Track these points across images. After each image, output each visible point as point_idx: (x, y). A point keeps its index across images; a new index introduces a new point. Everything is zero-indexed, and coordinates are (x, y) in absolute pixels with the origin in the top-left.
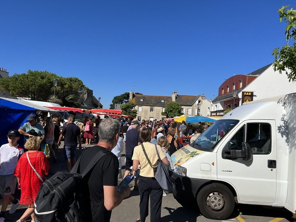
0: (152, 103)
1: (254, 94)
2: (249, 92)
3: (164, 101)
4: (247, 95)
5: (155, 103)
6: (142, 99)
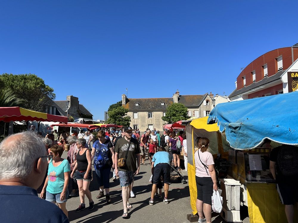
3: (164, 104)
4: (296, 78)
5: (154, 106)
6: (137, 103)
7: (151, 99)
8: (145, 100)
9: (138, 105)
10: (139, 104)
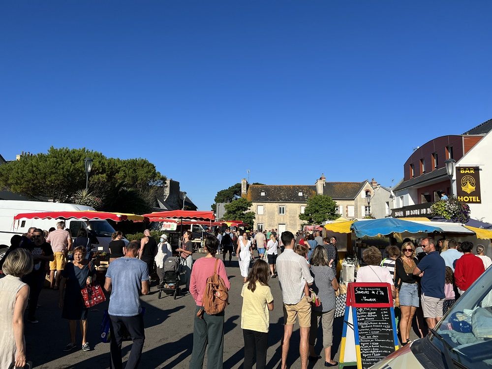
0: (281, 199)
2: (469, 167)
3: (303, 194)
4: (467, 174)
5: (287, 197)
6: (263, 192)
10: (266, 194)
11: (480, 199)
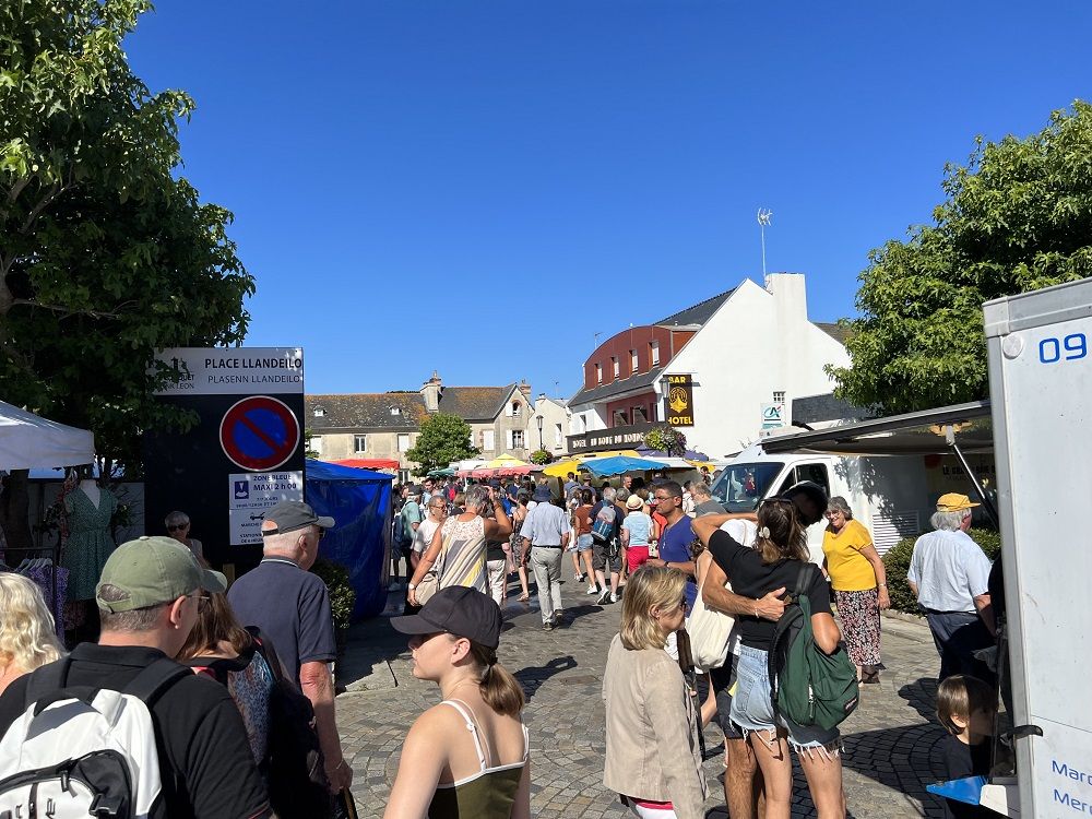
0: (358, 422)
1: (694, 380)
2: (679, 376)
3: (400, 411)
4: (677, 385)
5: (369, 419)
6: (318, 410)
7: (358, 398)
8: (343, 399)
9: (321, 414)
10: (324, 413)
11: (692, 420)
